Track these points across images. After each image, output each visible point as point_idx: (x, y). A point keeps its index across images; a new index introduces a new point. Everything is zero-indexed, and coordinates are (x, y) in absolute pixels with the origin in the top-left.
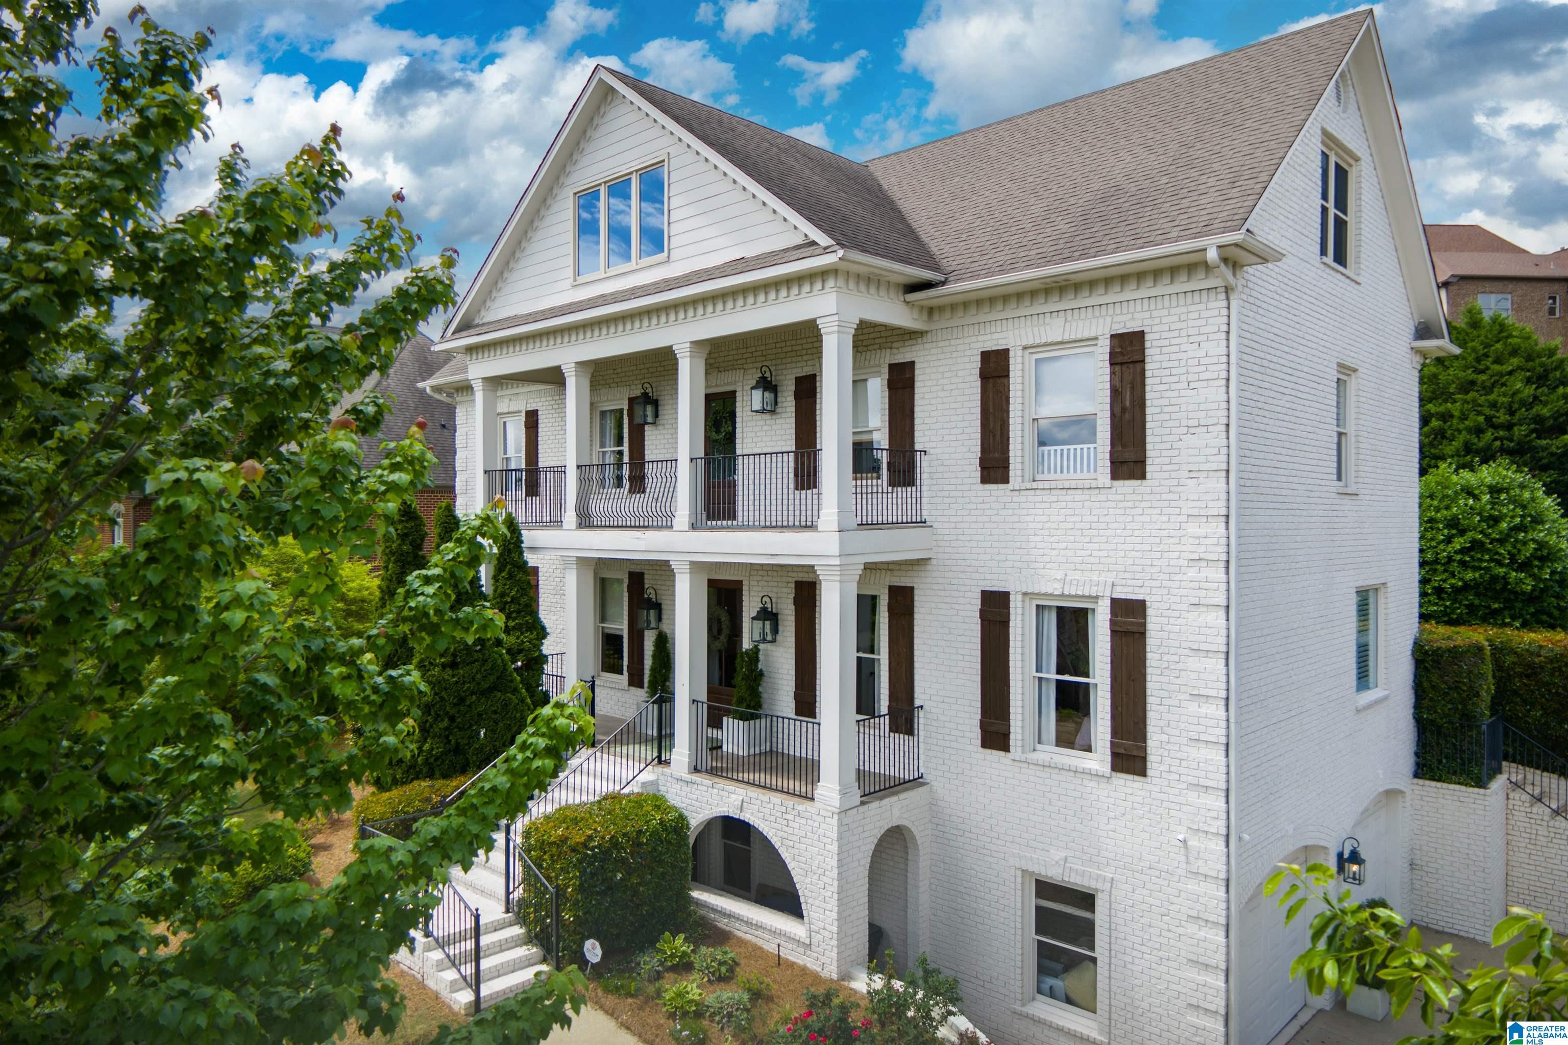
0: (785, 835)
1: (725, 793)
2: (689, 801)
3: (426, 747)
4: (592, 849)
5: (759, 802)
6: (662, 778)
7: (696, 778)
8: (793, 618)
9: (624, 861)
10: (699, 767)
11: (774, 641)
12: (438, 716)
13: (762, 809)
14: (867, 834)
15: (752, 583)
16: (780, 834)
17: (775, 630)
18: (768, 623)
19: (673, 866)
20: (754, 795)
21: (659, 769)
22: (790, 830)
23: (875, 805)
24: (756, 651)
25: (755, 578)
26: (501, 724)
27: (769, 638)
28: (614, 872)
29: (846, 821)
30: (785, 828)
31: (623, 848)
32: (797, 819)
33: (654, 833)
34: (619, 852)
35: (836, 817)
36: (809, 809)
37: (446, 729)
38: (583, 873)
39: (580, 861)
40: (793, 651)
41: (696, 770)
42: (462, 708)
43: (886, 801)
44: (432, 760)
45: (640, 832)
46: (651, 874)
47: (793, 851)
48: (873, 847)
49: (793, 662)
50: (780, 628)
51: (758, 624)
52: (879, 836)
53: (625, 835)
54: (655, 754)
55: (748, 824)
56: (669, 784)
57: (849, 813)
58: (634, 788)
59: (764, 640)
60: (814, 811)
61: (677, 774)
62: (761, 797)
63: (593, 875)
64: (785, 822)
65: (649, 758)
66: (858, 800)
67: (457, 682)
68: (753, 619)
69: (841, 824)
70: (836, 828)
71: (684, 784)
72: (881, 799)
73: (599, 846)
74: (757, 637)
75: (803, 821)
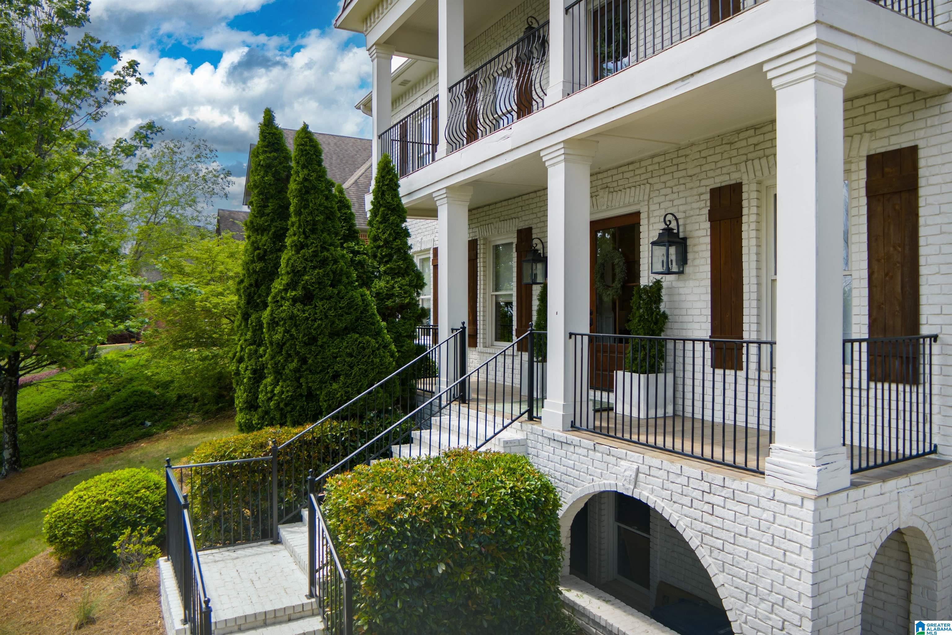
0: (708, 529)
1: (612, 460)
2: (563, 469)
3: (277, 390)
4: (402, 523)
5: (663, 474)
6: (531, 437)
7: (573, 437)
8: (708, 240)
9: (451, 545)
10: (578, 424)
11: (681, 272)
12: (289, 355)
13: (667, 485)
14: (860, 540)
15: (652, 208)
16: (700, 526)
17: (683, 260)
18: (672, 250)
19: (531, 558)
20: (656, 462)
21: (529, 426)
22: (718, 522)
23: (874, 488)
24: (658, 285)
25: (656, 200)
26: (356, 369)
27: (675, 268)
28: (435, 560)
29: (827, 514)
30: (707, 518)
31: (451, 526)
32: (730, 504)
33: (502, 507)
34: (443, 532)
35: (810, 505)
36: (752, 487)
37: (296, 370)
38: (382, 558)
39: (380, 541)
40: (708, 282)
41: (574, 427)
42: (313, 348)
43: (891, 484)
44: (282, 405)
45: (480, 503)
46: (497, 567)
47: (722, 556)
48: (869, 562)
49: (708, 297)
50: (690, 256)
51: (660, 251)
52: (878, 544)
53: (454, 506)
54: (525, 407)
55: (646, 507)
56: (539, 446)
57: (834, 499)
58: (495, 446)
59: (669, 272)
60: (763, 491)
61: (549, 432)
62: (667, 465)
63: (399, 563)
64: (708, 508)
65: (516, 413)
66: (846, 478)
67: (307, 319)
68: (653, 243)
69: (818, 520)
70: (809, 527)
71: (557, 445)
72: (884, 479)
73: (413, 519)
74: (658, 267)
75: (742, 508)
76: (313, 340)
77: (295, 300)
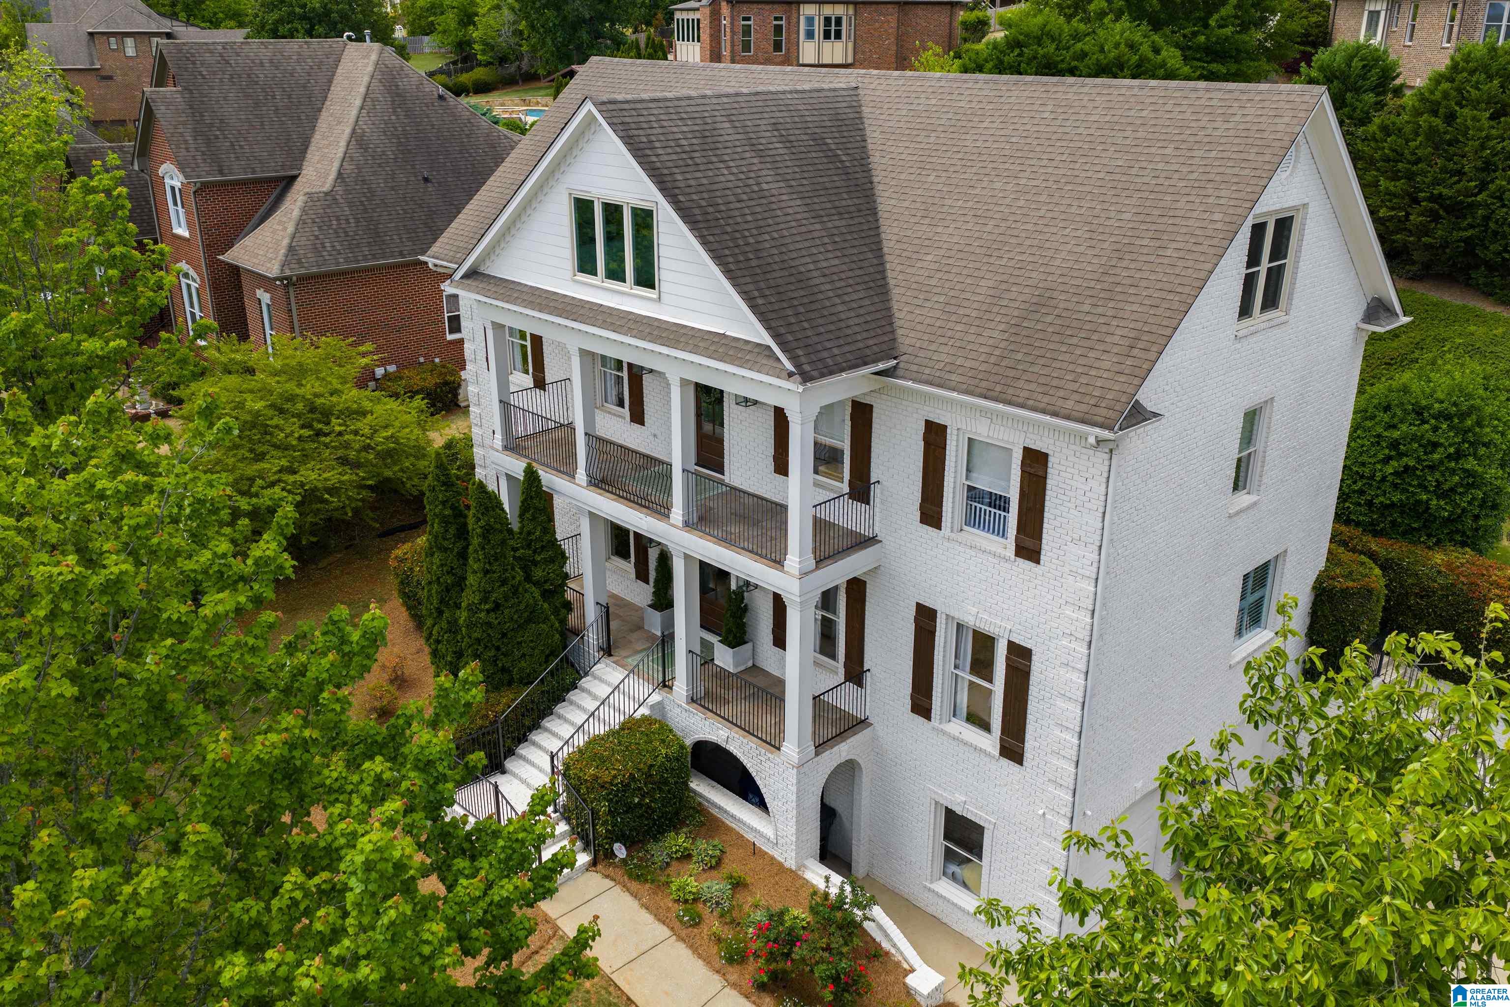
0: (759, 769)
1: (715, 727)
2: (687, 723)
5: (740, 741)
6: (666, 700)
7: (692, 708)
10: (695, 699)
13: (742, 747)
14: (820, 773)
16: (756, 768)
19: (676, 783)
20: (737, 736)
21: (664, 692)
22: (763, 767)
23: (827, 751)
28: (633, 797)
29: (803, 771)
30: (759, 765)
32: (768, 761)
33: (661, 765)
35: (795, 769)
36: (776, 758)
38: (610, 801)
39: (608, 794)
41: (693, 701)
43: (836, 749)
45: (650, 766)
47: (764, 781)
48: (824, 781)
52: (830, 772)
54: (661, 676)
56: (672, 706)
57: (805, 765)
58: (645, 710)
60: (779, 761)
61: (678, 697)
62: (742, 738)
63: (617, 802)
64: (759, 761)
69: (799, 774)
70: (795, 776)
71: (682, 710)
72: (832, 747)
73: (621, 782)
75: (772, 764)
76: (504, 635)
77: (488, 611)
